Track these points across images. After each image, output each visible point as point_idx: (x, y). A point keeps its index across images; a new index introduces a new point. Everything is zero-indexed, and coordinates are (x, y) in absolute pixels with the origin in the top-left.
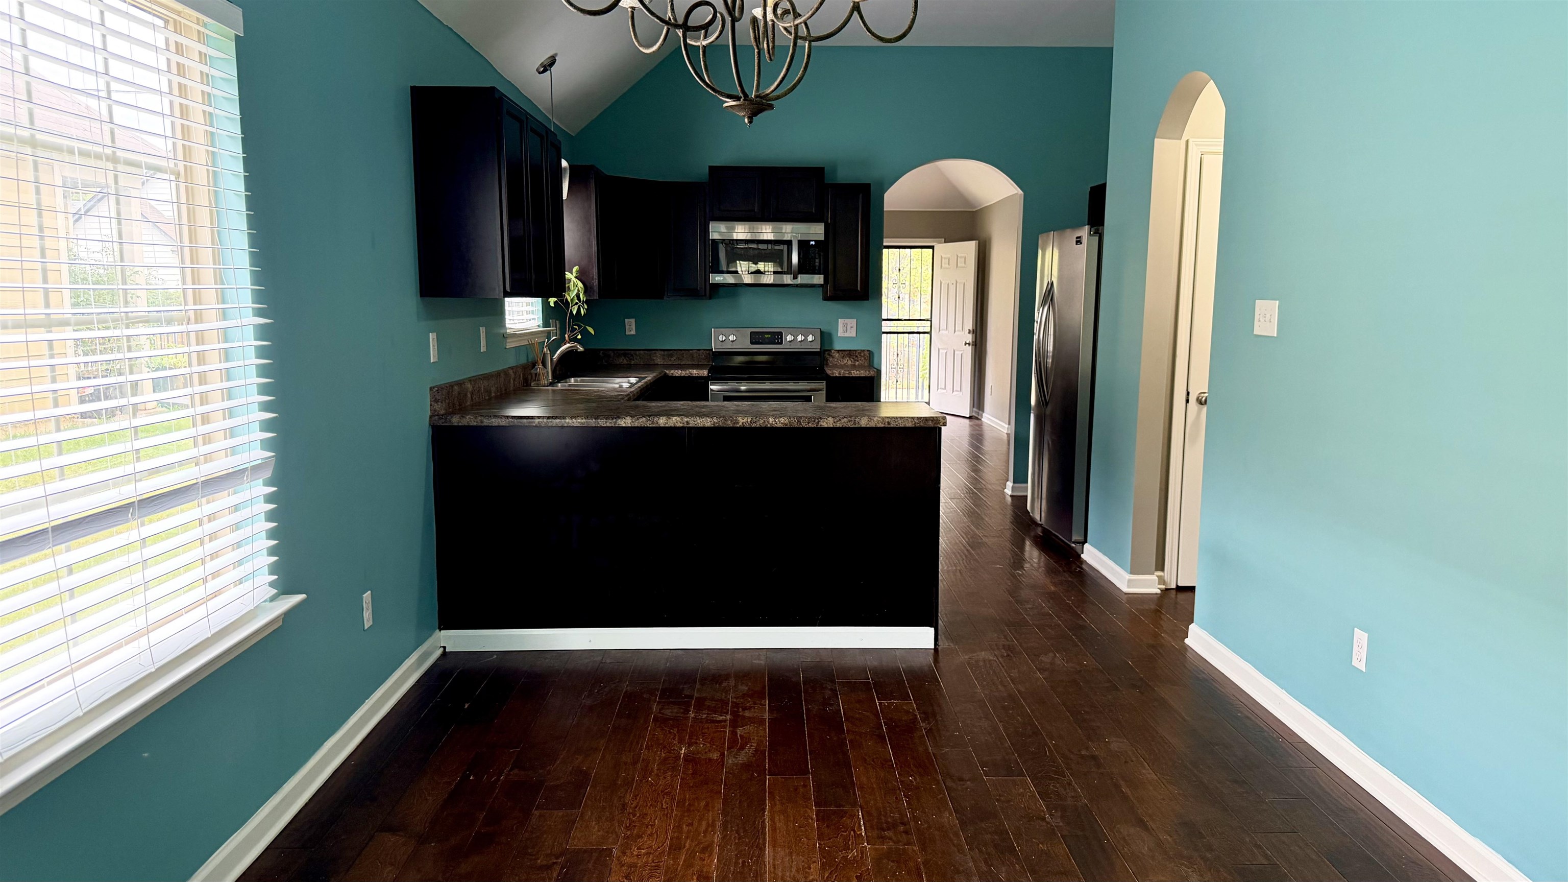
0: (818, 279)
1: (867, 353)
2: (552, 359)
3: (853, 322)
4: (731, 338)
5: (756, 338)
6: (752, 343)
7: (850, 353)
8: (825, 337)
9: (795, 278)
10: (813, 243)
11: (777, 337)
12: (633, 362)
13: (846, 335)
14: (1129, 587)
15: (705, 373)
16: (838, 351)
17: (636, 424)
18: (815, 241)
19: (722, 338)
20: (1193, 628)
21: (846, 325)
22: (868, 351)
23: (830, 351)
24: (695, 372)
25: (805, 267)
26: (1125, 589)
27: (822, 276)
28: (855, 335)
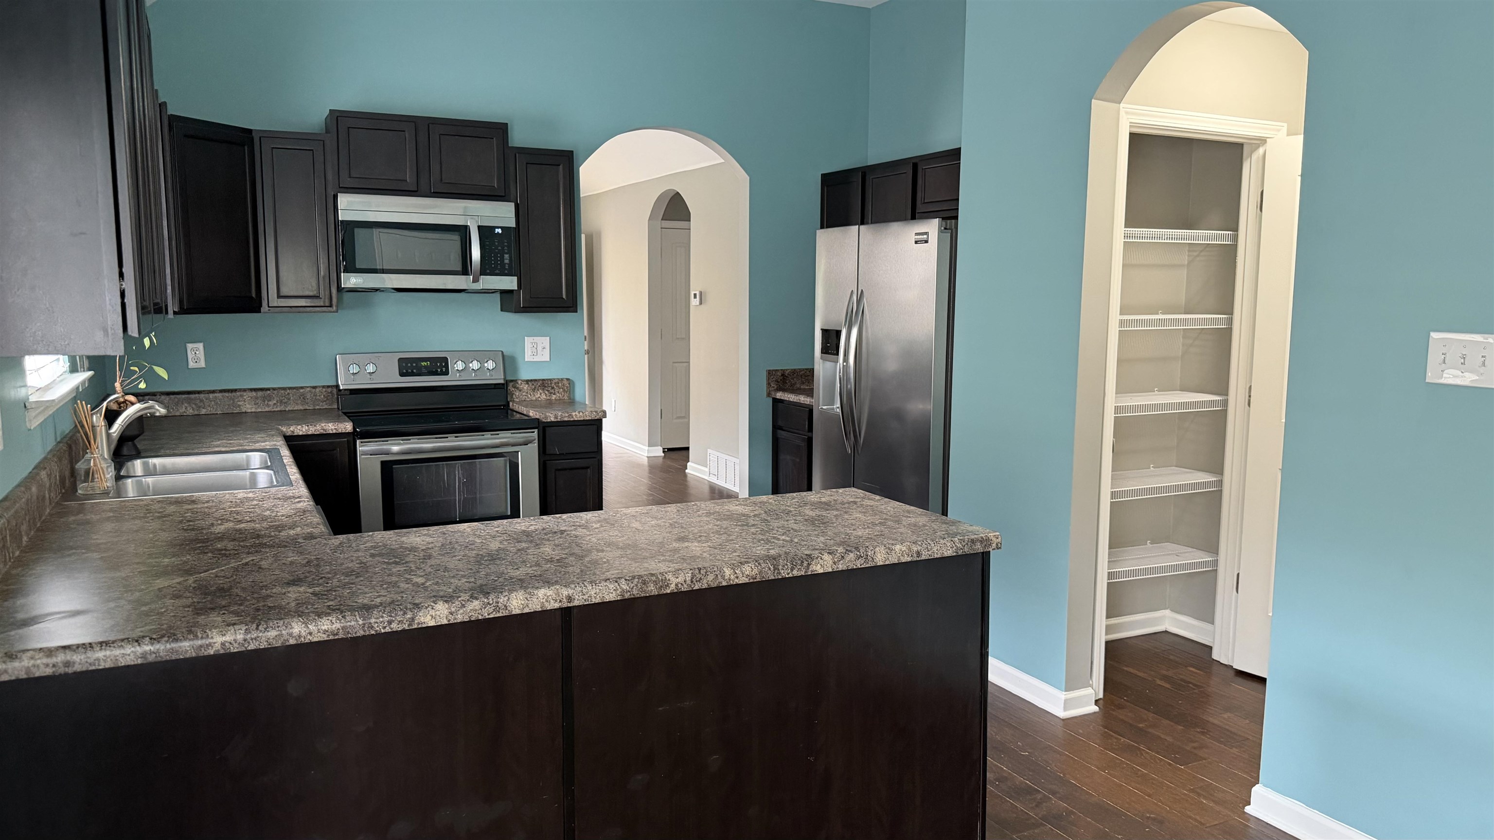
0: (510, 283)
1: (565, 382)
2: (108, 435)
3: (546, 340)
4: (371, 368)
5: (408, 367)
6: (402, 374)
7: (543, 384)
8: (508, 361)
9: (475, 280)
10: (500, 231)
11: (439, 366)
12: (203, 412)
13: (536, 359)
14: (1065, 709)
15: (348, 427)
16: (527, 381)
18: (501, 228)
19: (354, 369)
20: (1256, 790)
21: (535, 346)
22: (568, 379)
23: (515, 381)
24: (331, 427)
25: (488, 267)
26: (1062, 714)
27: (515, 279)
28: (547, 358)
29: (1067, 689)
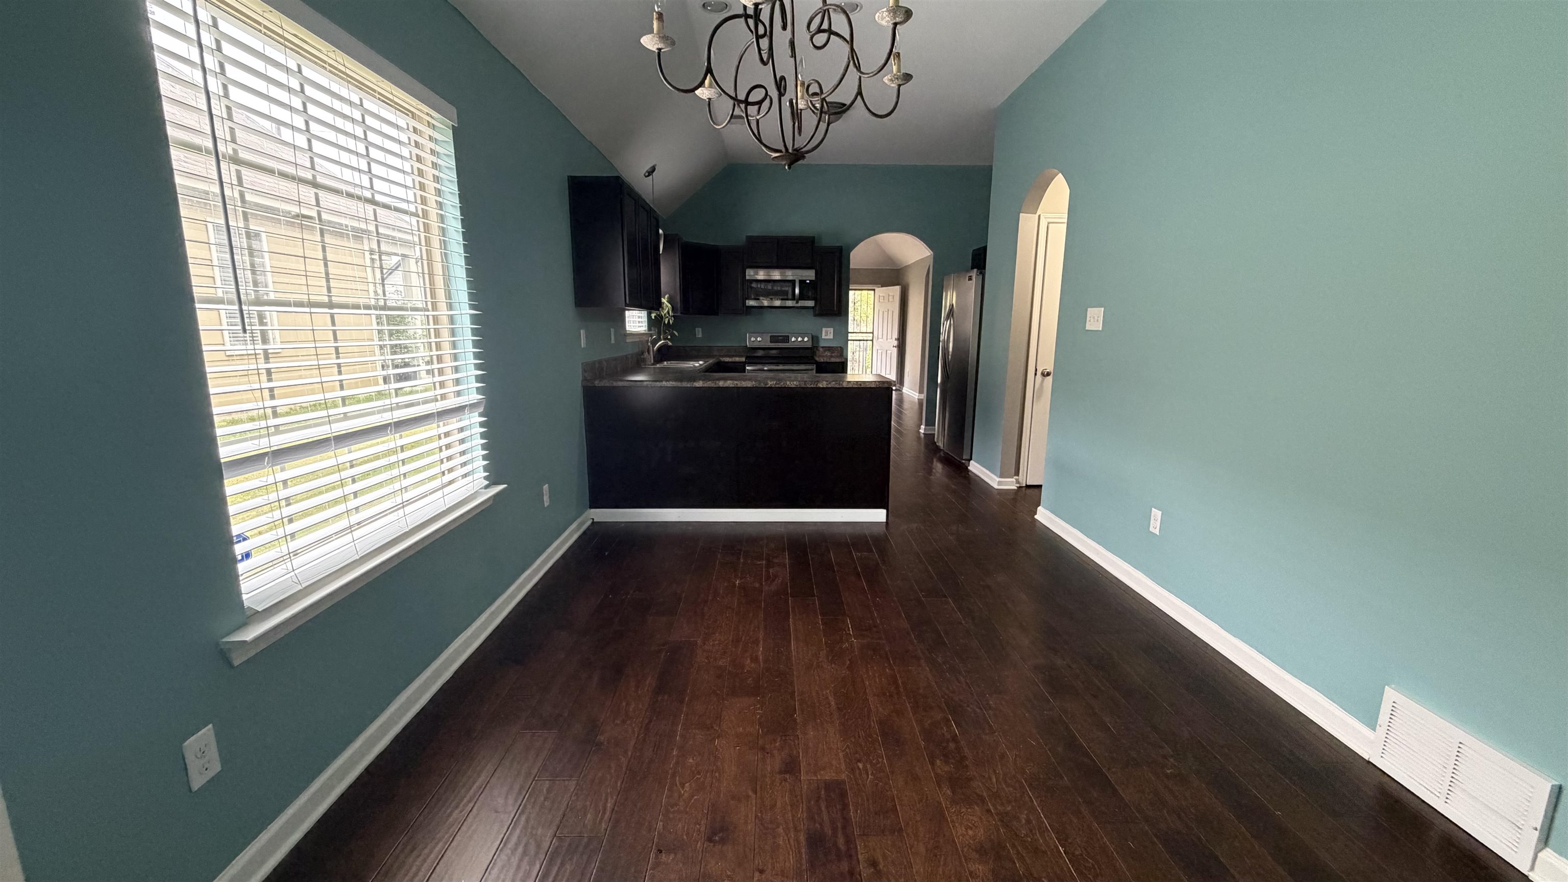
0: (811, 303)
1: (839, 349)
2: (653, 350)
3: (832, 330)
4: (759, 339)
5: (774, 339)
6: (771, 342)
7: (829, 349)
8: (815, 339)
9: (797, 302)
10: (808, 281)
11: (786, 339)
12: (700, 354)
13: (827, 337)
14: (998, 485)
15: (743, 359)
16: (823, 347)
17: (706, 385)
19: (753, 339)
20: (1040, 508)
21: (827, 332)
22: (840, 347)
23: (817, 347)
24: (737, 359)
25: (802, 297)
26: (996, 486)
27: (813, 302)
28: (832, 338)
29: (1001, 477)
